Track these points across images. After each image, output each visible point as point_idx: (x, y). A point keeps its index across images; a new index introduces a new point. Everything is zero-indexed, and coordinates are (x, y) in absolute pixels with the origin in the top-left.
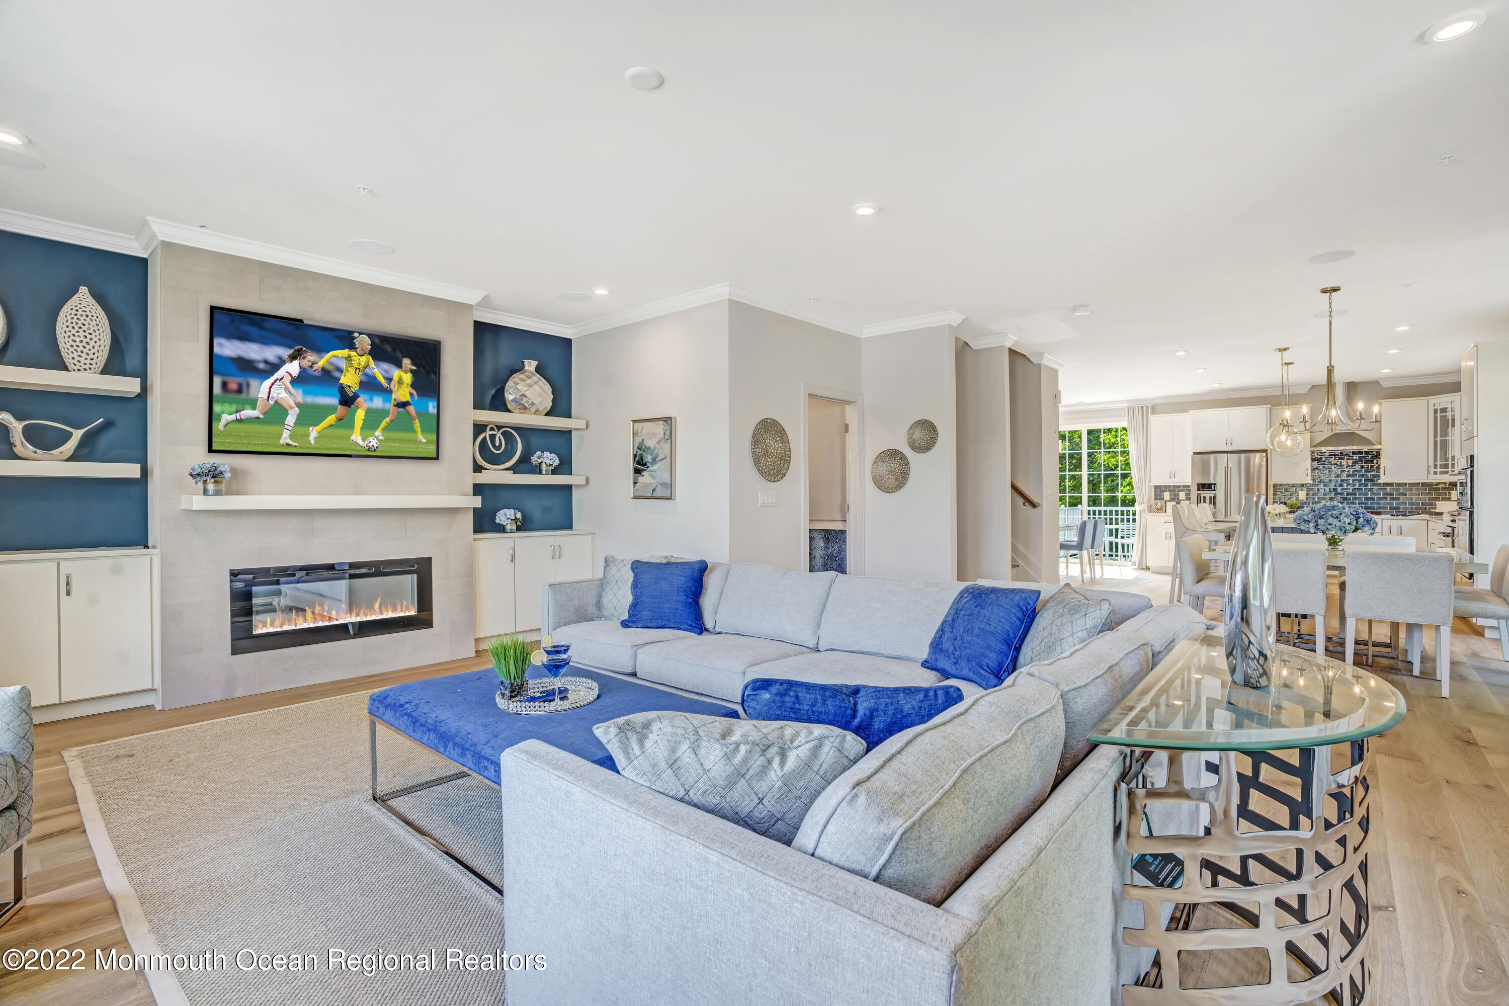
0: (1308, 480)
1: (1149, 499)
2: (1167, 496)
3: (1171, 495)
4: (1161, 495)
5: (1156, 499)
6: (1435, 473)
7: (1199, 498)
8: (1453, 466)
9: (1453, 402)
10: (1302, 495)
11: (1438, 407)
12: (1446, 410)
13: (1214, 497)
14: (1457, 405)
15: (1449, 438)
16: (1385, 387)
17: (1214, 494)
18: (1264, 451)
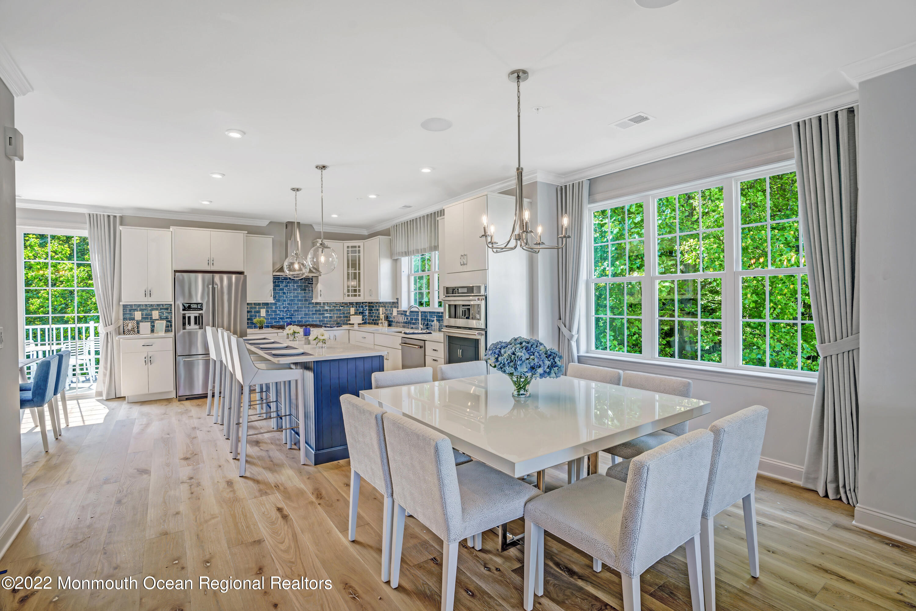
0: (271, 300)
1: (117, 319)
2: (138, 315)
3: (142, 315)
4: (131, 314)
5: (124, 319)
6: (348, 296)
7: (184, 318)
8: (359, 291)
9: (359, 247)
10: (263, 312)
11: (350, 249)
12: (355, 252)
13: (199, 317)
14: (362, 249)
15: (357, 271)
16: (316, 230)
17: (199, 314)
18: (241, 273)
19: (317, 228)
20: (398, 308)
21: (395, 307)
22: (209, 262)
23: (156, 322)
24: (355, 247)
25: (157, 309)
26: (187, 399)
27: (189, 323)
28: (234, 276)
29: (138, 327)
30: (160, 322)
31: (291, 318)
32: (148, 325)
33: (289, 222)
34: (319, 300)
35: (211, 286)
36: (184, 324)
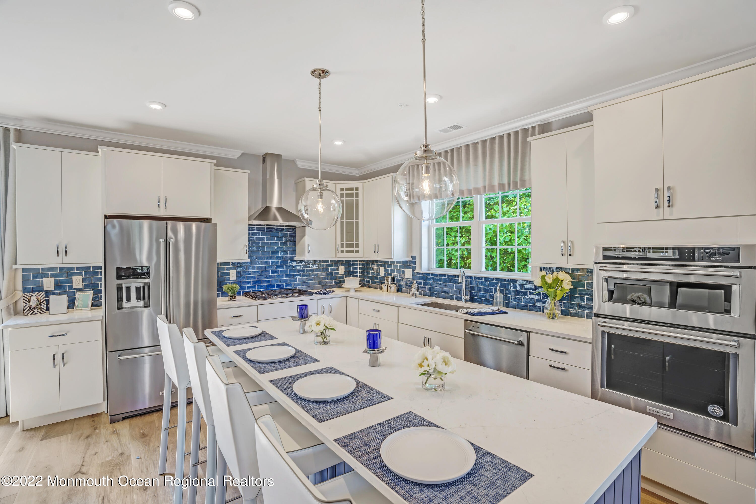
0: (245, 258)
2: (48, 283)
4: (36, 282)
5: (25, 290)
6: (342, 252)
7: (119, 289)
8: (357, 246)
9: (357, 189)
10: (233, 275)
11: (345, 192)
12: (351, 195)
13: (144, 288)
14: (360, 192)
15: (354, 220)
16: (299, 167)
17: (144, 283)
18: (207, 220)
19: (301, 164)
20: (414, 268)
21: (409, 268)
22: (160, 204)
23: (78, 293)
24: (351, 189)
25: (79, 274)
26: (124, 418)
27: (129, 299)
28: (194, 225)
29: (47, 301)
30: (83, 293)
31: (269, 281)
32: (65, 298)
33: (267, 154)
34: (307, 257)
35: (162, 241)
36: (120, 299)
